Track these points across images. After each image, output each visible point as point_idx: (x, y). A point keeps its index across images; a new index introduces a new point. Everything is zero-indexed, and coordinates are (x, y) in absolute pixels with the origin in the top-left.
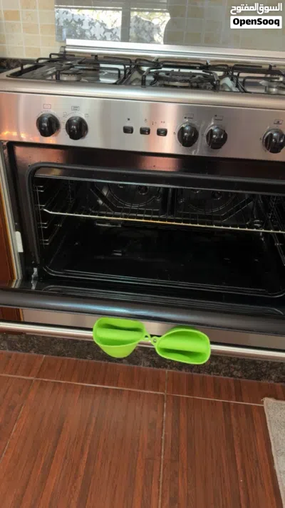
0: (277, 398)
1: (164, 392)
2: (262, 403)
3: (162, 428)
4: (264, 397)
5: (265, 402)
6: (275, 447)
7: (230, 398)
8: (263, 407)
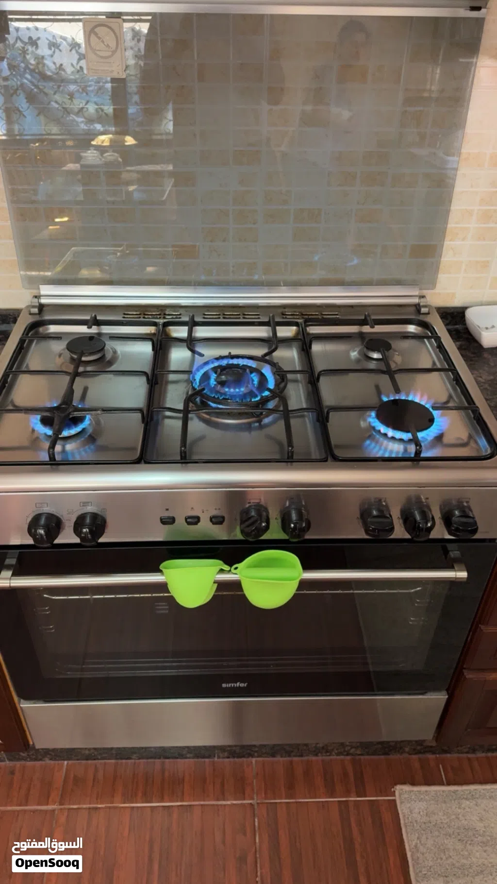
0: (413, 784)
1: (252, 799)
2: (393, 794)
3: (256, 862)
4: (396, 784)
5: (397, 793)
6: (414, 866)
7: (348, 793)
8: (394, 801)
